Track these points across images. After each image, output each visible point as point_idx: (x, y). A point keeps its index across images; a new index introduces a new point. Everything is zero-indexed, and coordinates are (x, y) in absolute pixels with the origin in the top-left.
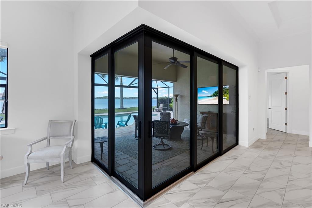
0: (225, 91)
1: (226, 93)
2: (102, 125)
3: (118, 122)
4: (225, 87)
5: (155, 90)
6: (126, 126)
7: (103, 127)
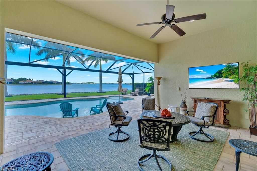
0: (233, 70)
1: (234, 73)
2: (71, 113)
3: (92, 108)
4: (234, 65)
5: (131, 75)
6: (101, 112)
7: (73, 114)
